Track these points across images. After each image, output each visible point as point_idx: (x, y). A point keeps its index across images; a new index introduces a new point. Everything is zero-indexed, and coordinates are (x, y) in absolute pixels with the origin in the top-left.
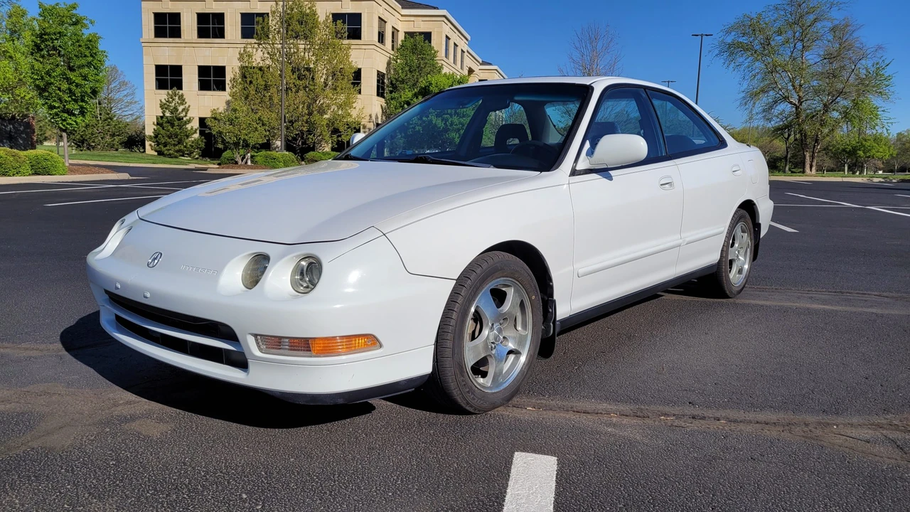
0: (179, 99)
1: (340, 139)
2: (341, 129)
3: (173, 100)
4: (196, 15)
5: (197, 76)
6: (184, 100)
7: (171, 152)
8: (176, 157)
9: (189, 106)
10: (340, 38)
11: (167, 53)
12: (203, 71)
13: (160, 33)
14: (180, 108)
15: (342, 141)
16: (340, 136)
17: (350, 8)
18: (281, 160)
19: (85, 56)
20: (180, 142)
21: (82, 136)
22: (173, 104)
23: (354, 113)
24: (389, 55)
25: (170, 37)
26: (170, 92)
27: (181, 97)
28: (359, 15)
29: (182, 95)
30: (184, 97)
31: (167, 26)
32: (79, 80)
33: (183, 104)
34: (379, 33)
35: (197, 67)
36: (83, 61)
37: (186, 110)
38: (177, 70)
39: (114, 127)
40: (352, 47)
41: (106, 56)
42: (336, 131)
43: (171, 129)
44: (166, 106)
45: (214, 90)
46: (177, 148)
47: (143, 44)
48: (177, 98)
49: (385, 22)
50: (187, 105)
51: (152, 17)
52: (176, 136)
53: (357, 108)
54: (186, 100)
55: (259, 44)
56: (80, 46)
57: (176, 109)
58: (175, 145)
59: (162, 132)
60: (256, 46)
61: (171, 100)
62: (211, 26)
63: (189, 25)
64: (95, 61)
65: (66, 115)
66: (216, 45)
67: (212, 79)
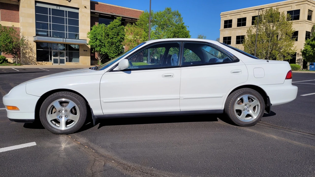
2: (285, 55)
4: (237, 19)
5: (236, 39)
10: (288, 20)
11: (227, 33)
12: (238, 37)
13: (225, 27)
16: (284, 58)
17: (295, 8)
23: (292, 48)
24: (313, 24)
25: (228, 28)
28: (299, 11)
31: (228, 24)
34: (308, 16)
35: (236, 37)
38: (230, 38)
40: (293, 23)
45: (241, 44)
47: (220, 31)
49: (312, 11)
51: (224, 22)
53: (294, 47)
55: (255, 27)
56: (183, 35)
60: (254, 27)
62: (242, 22)
63: (235, 23)
66: (243, 29)
67: (240, 40)
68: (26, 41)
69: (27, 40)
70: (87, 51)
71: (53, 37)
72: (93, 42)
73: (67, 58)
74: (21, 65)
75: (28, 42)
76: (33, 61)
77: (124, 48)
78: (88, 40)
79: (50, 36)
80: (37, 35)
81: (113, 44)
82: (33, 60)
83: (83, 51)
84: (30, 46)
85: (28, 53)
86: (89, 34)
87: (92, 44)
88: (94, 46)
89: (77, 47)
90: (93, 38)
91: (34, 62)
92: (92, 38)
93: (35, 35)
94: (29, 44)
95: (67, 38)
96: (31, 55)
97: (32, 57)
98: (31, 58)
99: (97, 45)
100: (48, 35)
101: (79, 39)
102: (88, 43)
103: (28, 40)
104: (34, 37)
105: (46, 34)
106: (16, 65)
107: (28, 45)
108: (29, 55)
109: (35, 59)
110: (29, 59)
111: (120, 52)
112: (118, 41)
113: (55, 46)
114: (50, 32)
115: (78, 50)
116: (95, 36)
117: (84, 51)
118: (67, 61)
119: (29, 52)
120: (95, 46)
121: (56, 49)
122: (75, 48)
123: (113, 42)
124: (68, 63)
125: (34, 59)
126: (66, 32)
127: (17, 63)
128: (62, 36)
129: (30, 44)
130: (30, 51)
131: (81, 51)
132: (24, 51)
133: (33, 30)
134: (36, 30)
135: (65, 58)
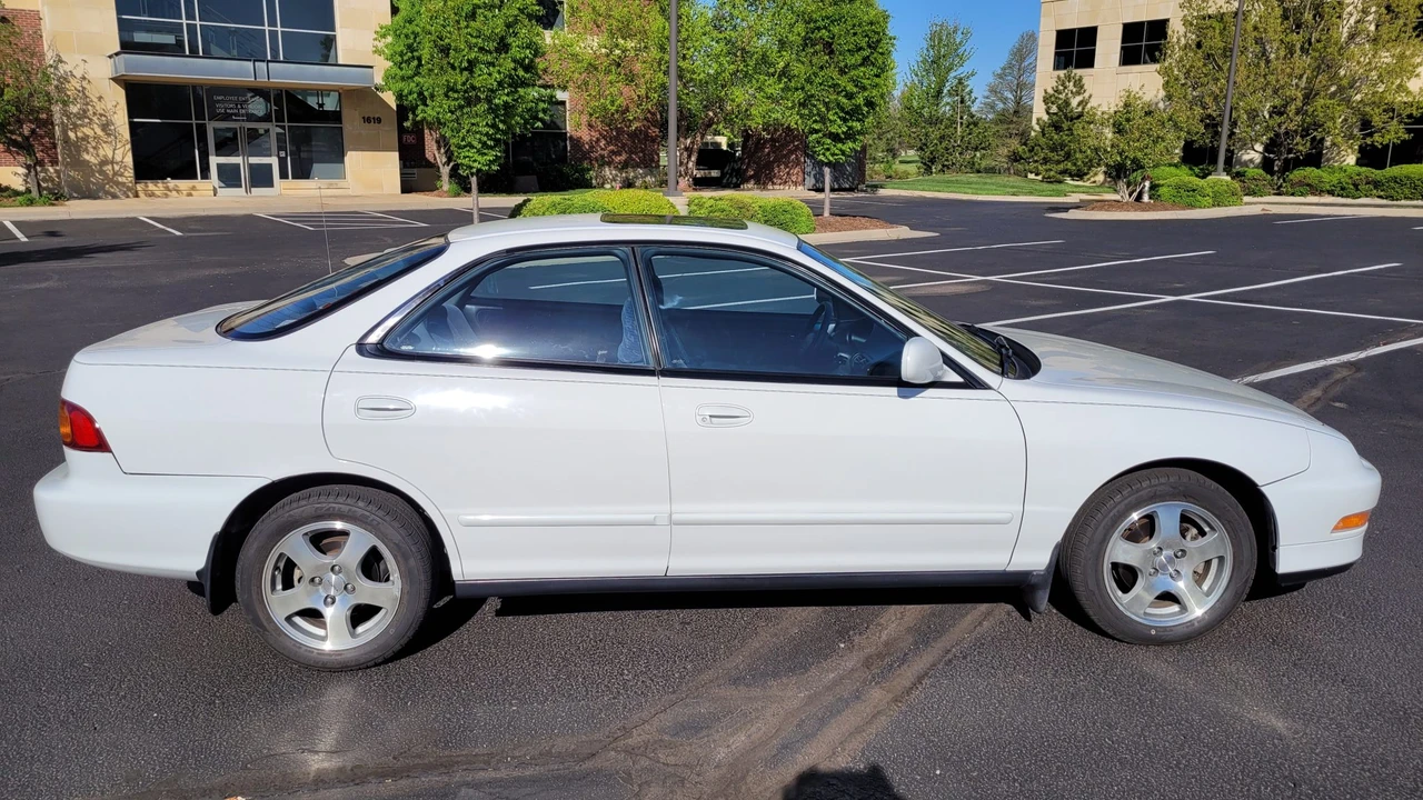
0: (1075, 86)
1: (1369, 141)
3: (1065, 88)
5: (1120, 41)
6: (1082, 87)
7: (1052, 173)
8: (1060, 182)
9: (1090, 96)
11: (1076, 8)
12: (1131, 31)
14: (1074, 102)
15: (1372, 145)
18: (1209, 191)
19: (861, 49)
20: (1068, 156)
21: (931, 153)
22: (1062, 96)
26: (1062, 73)
27: (1079, 84)
29: (1080, 80)
30: (1084, 81)
32: (851, 88)
33: (1079, 94)
35: (1121, 28)
36: (858, 58)
37: (1083, 103)
38: (1089, 35)
39: (977, 136)
41: (893, 45)
42: (1366, 125)
43: (1056, 137)
44: (1053, 99)
45: (1145, 63)
46: (1061, 167)
48: (1071, 84)
50: (1086, 95)
52: (1063, 146)
54: (1085, 87)
56: (855, 34)
57: (1067, 103)
58: (1058, 162)
59: (1043, 141)
61: (1061, 88)
64: (875, 55)
65: (829, 141)
67: (1144, 43)
68: (73, 82)
69: (79, 75)
70: (379, 120)
71: (207, 55)
72: (403, 79)
73: (282, 162)
74: (56, 199)
75: (85, 83)
76: (123, 184)
77: (563, 103)
78: (381, 68)
79: (194, 53)
80: (128, 46)
81: (478, 100)
82: (120, 179)
83: (358, 122)
84: (98, 108)
85: (94, 144)
86: (384, 36)
87: (400, 85)
88: (410, 98)
89: (330, 104)
90: (402, 54)
91: (129, 189)
92: (400, 59)
93: (118, 49)
94: (93, 96)
95: (275, 60)
96: (106, 151)
97: (112, 163)
98: (110, 167)
99: (426, 93)
100: (180, 44)
101: (340, 62)
102: (379, 80)
103: (84, 78)
104: (110, 57)
105: (170, 39)
106: (31, 203)
107: (87, 104)
108: (101, 152)
109: (130, 173)
110: (102, 172)
111: (539, 124)
112: (500, 84)
113: (218, 101)
114: (191, 29)
115: (336, 116)
116: (410, 48)
117: (367, 120)
118: (284, 176)
119: (96, 138)
120: (415, 96)
121: (227, 117)
122: (321, 105)
123: (473, 88)
124: (291, 183)
125: (126, 174)
126: (273, 28)
127: (35, 193)
128: (250, 48)
129: (100, 98)
130: (99, 132)
131: (351, 125)
132: (72, 135)
133: (103, 25)
134: (120, 21)
135: (274, 161)
